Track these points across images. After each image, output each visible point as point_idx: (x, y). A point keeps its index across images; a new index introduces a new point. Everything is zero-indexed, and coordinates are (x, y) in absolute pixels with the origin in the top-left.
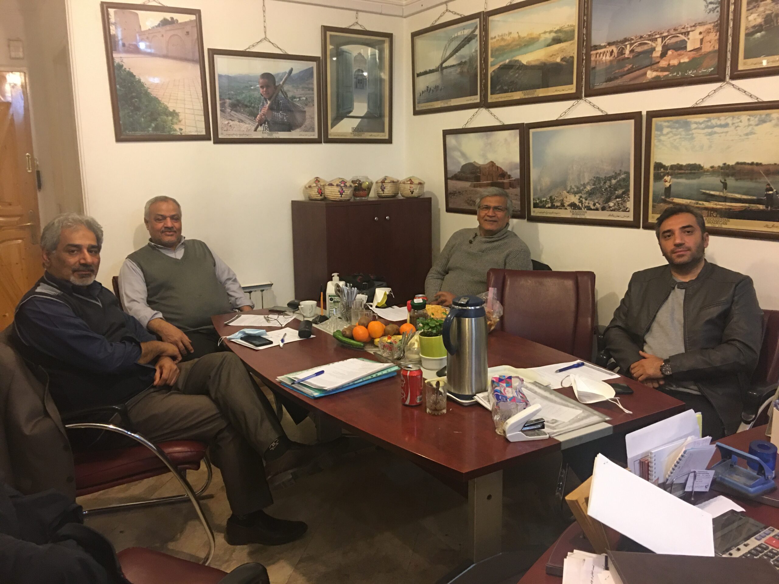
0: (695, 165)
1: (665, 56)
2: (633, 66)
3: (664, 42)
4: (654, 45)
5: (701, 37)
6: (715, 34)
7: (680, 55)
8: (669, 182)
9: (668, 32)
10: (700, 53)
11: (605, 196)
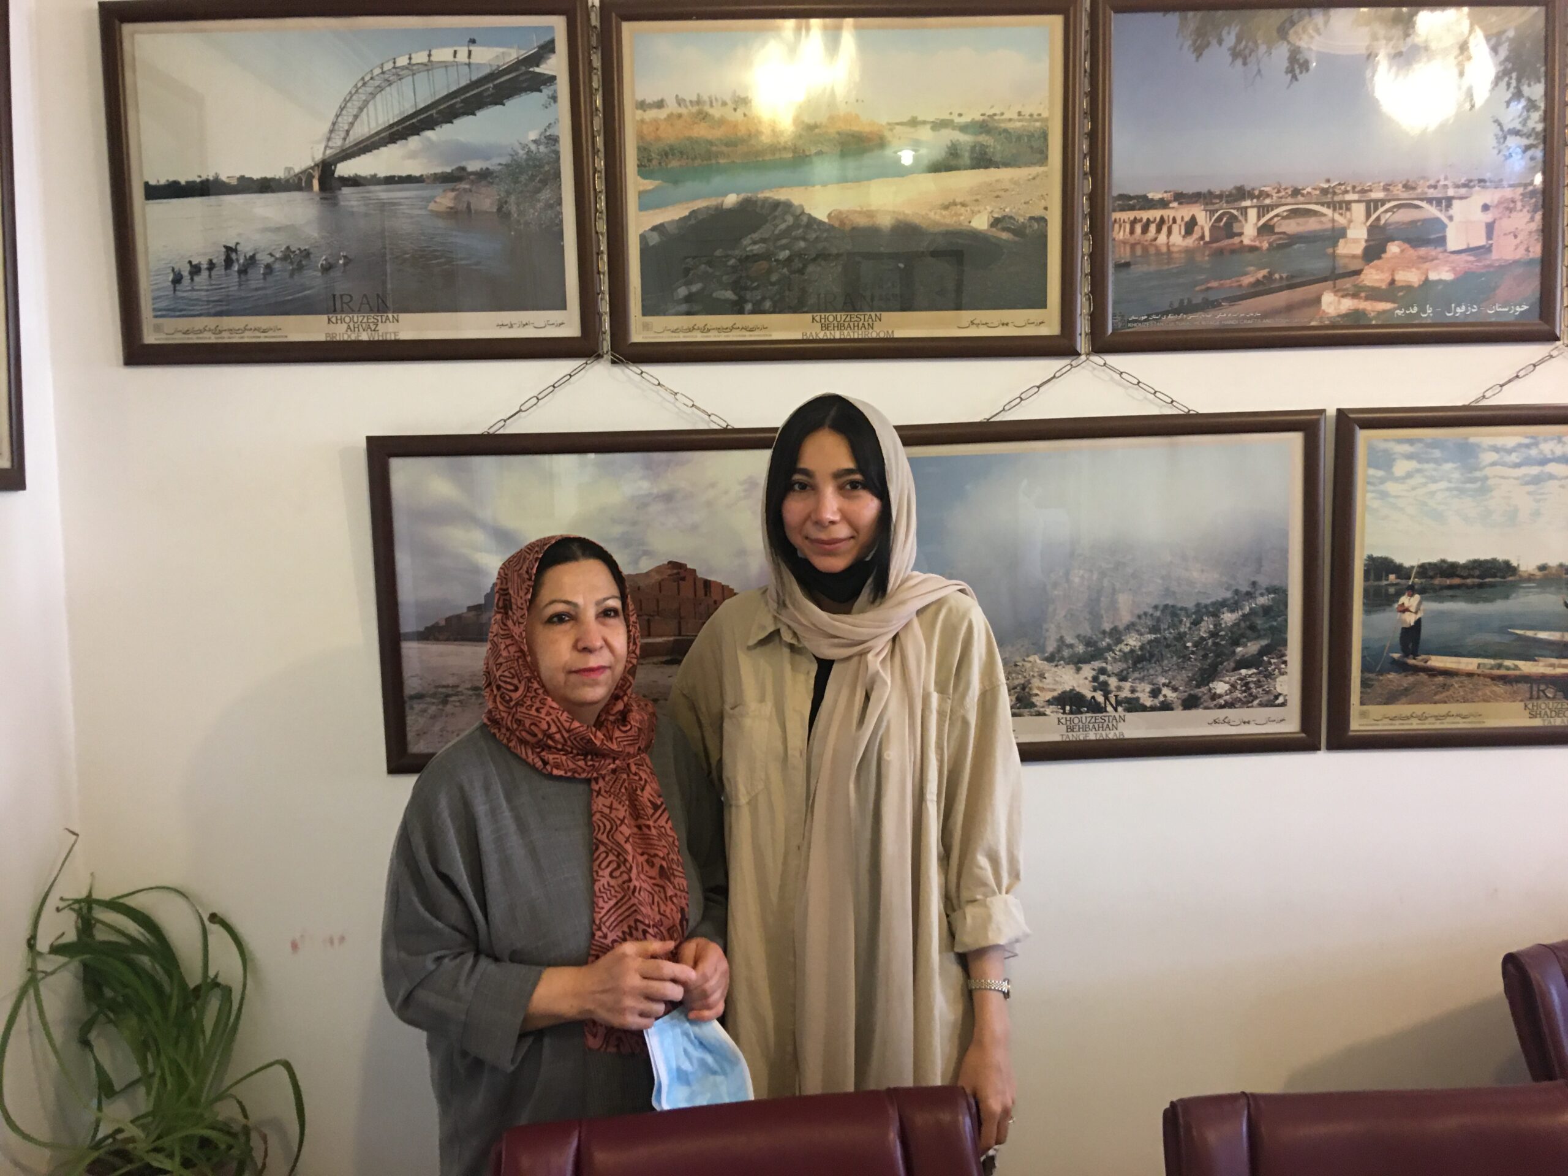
0: (1494, 561)
1: (1380, 258)
2: (1271, 274)
3: (1374, 217)
4: (1341, 220)
5: (1488, 217)
6: (1529, 216)
7: (1424, 259)
8: (1416, 613)
9: (1386, 188)
10: (1488, 262)
11: (1195, 663)
